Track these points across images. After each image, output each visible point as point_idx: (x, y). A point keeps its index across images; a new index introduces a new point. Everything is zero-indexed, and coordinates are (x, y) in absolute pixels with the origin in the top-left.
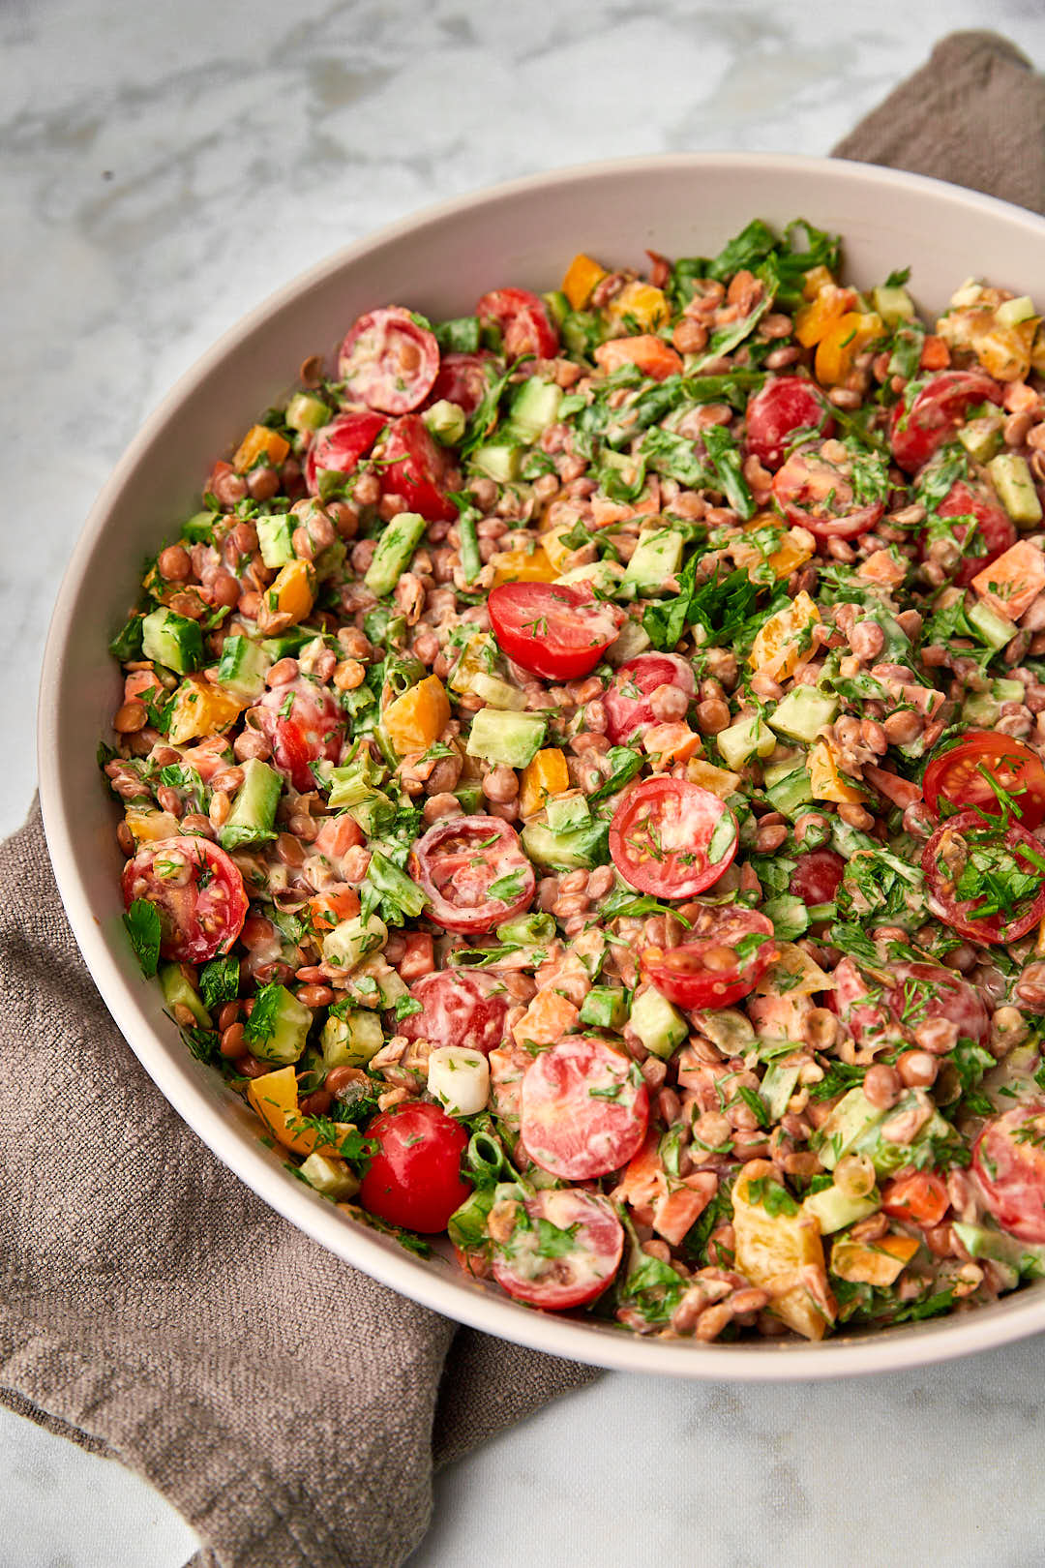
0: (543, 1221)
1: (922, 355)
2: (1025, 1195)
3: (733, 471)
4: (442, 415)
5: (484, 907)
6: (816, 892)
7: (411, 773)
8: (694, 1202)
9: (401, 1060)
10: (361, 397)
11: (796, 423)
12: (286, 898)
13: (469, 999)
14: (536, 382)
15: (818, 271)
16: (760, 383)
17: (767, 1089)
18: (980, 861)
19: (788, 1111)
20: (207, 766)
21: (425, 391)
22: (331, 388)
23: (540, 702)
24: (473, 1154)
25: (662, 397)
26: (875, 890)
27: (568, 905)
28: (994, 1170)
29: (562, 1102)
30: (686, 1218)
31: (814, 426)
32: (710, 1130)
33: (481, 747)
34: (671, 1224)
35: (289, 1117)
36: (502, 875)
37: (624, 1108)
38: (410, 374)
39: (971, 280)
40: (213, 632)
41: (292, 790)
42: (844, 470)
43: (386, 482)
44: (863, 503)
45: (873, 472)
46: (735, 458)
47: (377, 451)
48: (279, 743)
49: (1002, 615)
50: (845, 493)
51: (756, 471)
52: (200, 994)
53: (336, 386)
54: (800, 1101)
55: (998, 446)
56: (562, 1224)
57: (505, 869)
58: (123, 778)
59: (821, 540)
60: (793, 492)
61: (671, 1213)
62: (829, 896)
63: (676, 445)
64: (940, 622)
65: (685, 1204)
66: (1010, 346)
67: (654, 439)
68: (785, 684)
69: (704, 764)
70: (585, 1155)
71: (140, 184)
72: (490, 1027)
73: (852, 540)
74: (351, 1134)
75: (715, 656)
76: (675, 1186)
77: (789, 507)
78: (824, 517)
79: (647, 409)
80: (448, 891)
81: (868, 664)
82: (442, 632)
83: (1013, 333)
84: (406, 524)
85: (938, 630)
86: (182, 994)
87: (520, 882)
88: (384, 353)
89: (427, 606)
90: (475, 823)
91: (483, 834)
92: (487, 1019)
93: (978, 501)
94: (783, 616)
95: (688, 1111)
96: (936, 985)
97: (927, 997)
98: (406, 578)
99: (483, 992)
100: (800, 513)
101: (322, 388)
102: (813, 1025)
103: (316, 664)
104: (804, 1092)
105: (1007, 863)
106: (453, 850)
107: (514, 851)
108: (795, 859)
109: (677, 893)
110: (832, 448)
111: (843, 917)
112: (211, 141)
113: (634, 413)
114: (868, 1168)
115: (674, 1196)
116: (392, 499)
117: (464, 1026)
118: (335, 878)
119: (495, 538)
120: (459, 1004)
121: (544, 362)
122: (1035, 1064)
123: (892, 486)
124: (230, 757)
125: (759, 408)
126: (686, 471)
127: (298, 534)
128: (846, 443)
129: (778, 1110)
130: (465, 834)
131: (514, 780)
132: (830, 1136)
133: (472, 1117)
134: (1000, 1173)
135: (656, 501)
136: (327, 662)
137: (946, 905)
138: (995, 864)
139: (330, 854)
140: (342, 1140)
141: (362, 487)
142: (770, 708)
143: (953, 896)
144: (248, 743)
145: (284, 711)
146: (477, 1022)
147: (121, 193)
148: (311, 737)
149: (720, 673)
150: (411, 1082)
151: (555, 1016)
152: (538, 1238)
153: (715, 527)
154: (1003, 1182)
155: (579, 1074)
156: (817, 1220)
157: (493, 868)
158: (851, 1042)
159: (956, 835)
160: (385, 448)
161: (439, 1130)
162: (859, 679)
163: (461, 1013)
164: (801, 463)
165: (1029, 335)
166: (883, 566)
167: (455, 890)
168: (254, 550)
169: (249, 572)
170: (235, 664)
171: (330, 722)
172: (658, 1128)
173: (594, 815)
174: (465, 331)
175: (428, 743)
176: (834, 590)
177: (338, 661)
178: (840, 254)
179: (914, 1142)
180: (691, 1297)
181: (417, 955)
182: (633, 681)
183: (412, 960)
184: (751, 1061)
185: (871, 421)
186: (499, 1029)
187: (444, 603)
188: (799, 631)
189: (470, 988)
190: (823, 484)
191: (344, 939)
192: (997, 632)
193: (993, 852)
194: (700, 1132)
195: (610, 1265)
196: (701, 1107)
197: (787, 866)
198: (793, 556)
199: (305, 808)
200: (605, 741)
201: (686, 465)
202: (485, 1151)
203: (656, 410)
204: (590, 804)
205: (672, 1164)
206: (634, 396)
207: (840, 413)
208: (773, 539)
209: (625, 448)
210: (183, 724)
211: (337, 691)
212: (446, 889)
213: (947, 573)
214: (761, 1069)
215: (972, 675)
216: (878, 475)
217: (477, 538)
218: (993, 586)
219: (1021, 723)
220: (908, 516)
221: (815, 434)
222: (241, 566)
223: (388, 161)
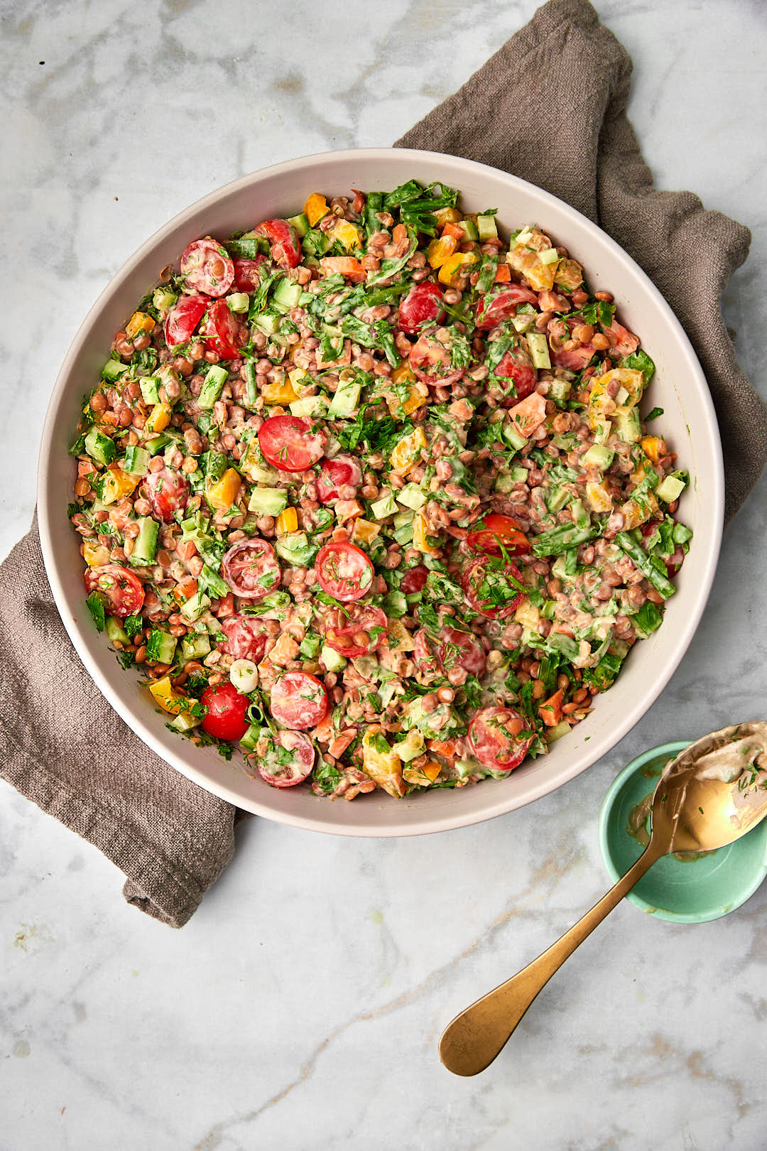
0: (280, 746)
1: (494, 279)
2: (488, 752)
3: (389, 344)
4: (237, 302)
5: (257, 591)
6: (413, 588)
7: (221, 520)
8: (346, 741)
9: (218, 663)
10: (193, 284)
11: (424, 318)
12: (162, 585)
13: (249, 637)
14: (287, 282)
15: (446, 210)
16: (407, 290)
17: (381, 692)
18: (490, 580)
19: (389, 705)
20: (121, 524)
21: (227, 287)
22: (177, 280)
23: (285, 479)
24: (250, 714)
25: (353, 301)
26: (440, 591)
27: (296, 589)
28: (476, 740)
29: (288, 698)
30: (343, 748)
31: (434, 319)
32: (355, 711)
33: (255, 508)
34: (335, 751)
35: (167, 700)
36: (265, 573)
37: (316, 704)
38: (219, 277)
39: (527, 228)
40: (119, 439)
41: (164, 524)
42: (447, 346)
43: (207, 346)
44: (455, 367)
45: (462, 349)
46: (390, 338)
47: (202, 330)
48: (156, 505)
49: (521, 435)
50: (447, 360)
51: (403, 342)
52: (125, 630)
53: (179, 279)
54: (394, 703)
55: (532, 328)
56: (289, 748)
57: (267, 570)
58: (81, 528)
59: (432, 390)
60: (419, 361)
61: (335, 746)
62: (418, 589)
63: (360, 326)
64: (491, 434)
65: (342, 742)
66: (542, 277)
67: (349, 321)
68: (406, 481)
69: (363, 521)
70: (298, 721)
71: (61, 71)
72: (258, 650)
73: (448, 389)
74: (196, 705)
75: (372, 460)
76: (338, 735)
77: (416, 371)
78: (433, 378)
79: (345, 307)
80: (239, 580)
81: (443, 484)
82: (238, 431)
83: (546, 269)
84: (216, 373)
85: (488, 438)
86: (116, 635)
87: (274, 577)
88: (205, 263)
89: (229, 417)
90: (252, 544)
91: (256, 549)
92: (257, 646)
93: (516, 366)
94: (407, 439)
95: (345, 701)
96: (460, 648)
97: (455, 655)
98: (218, 404)
99: (255, 633)
100: (422, 375)
101: (172, 282)
102: (403, 666)
103: (173, 460)
104: (396, 698)
105: (503, 582)
106: (242, 559)
107: (271, 560)
108: (404, 572)
109: (345, 599)
110: (443, 333)
111: (424, 600)
112: (102, 37)
113: (339, 308)
114: (421, 735)
115: (337, 740)
116: (210, 355)
117: (247, 650)
118: (187, 573)
119: (265, 375)
120: (244, 639)
121: (292, 270)
122: (506, 675)
123: (471, 358)
124: (133, 514)
125: (405, 308)
126: (365, 340)
127: (162, 391)
128: (449, 328)
129: (385, 705)
130: (248, 550)
131: (272, 522)
132: (407, 717)
133: (249, 694)
134: (478, 741)
135: (349, 358)
136: (178, 460)
137: (471, 602)
138: (497, 581)
139: (183, 559)
140: (191, 709)
141: (194, 351)
142: (396, 493)
143: (476, 598)
144: (141, 505)
145: (158, 489)
146: (252, 648)
147: (51, 77)
148: (172, 500)
149: (375, 467)
150: (223, 672)
151: (288, 650)
152: (278, 756)
153: (378, 377)
154: (480, 745)
155: (296, 688)
156: (398, 755)
157: (261, 569)
158: (420, 673)
159: (480, 568)
160: (206, 329)
161: (235, 704)
162: (438, 492)
163: (245, 644)
164: (425, 342)
165: (554, 269)
166: (460, 410)
167: (243, 579)
168: (139, 394)
169: (137, 405)
170: (133, 463)
171: (182, 490)
172: (333, 705)
173: (310, 543)
174: (248, 245)
175: (229, 505)
176: (436, 419)
177: (184, 457)
178: (459, 198)
179: (442, 729)
180: (343, 783)
181: (225, 607)
182: (330, 477)
183: (223, 611)
184: (374, 680)
185: (467, 307)
186: (263, 649)
187: (238, 414)
188: (414, 452)
189: (250, 631)
190: (436, 356)
191: (191, 608)
192: (518, 442)
193: (496, 575)
194: (350, 713)
195: (308, 769)
196: (351, 699)
197: (400, 575)
198: (416, 401)
199: (170, 534)
200: (317, 505)
201: (364, 335)
202: (255, 712)
203: (350, 307)
204: (308, 537)
205: (337, 725)
206: (339, 300)
207: (449, 308)
208: (407, 393)
209: (334, 323)
210: (109, 494)
211: (184, 473)
212: (238, 580)
213: (497, 402)
214: (379, 684)
215: (502, 467)
216: (465, 352)
217: (255, 374)
218: (518, 418)
219: (523, 496)
220: (478, 375)
221: (434, 324)
222: (133, 403)
223: (209, 60)
